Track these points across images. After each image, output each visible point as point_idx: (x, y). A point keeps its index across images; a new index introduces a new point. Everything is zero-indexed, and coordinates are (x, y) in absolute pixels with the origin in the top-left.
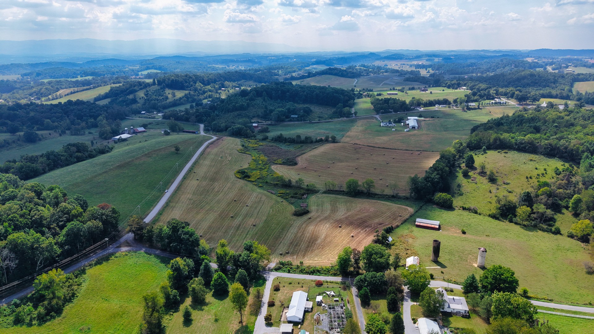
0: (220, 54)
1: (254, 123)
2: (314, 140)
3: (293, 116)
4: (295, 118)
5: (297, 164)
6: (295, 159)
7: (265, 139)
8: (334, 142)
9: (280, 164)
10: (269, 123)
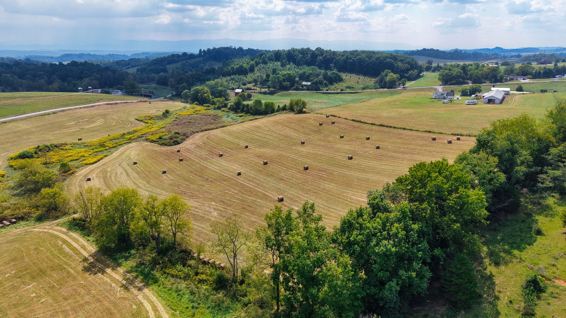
1: (238, 88)
2: (276, 108)
3: (304, 83)
4: (305, 85)
5: (179, 144)
6: (191, 135)
7: (223, 107)
8: (301, 112)
9: (153, 141)
10: (263, 90)
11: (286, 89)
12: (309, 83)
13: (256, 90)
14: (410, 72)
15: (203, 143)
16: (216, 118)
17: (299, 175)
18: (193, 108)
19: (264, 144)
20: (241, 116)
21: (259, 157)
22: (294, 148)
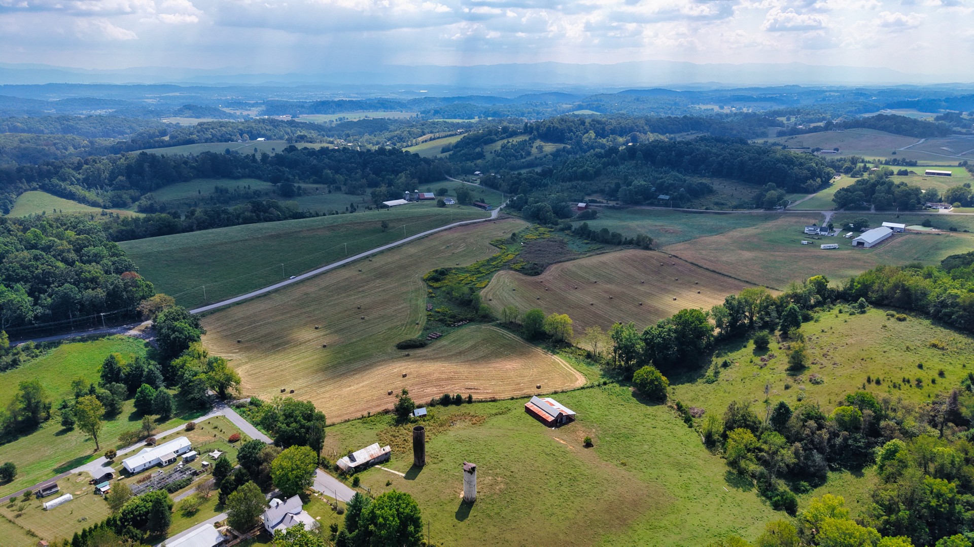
0: (740, 87)
1: (582, 202)
2: (623, 240)
3: (662, 197)
4: (663, 199)
5: (539, 274)
6: (547, 266)
7: (566, 229)
8: (647, 248)
9: (516, 270)
10: (612, 204)
11: (637, 203)
12: (667, 197)
13: (602, 203)
14: (809, 182)
15: (559, 275)
16: (562, 244)
17: (634, 309)
18: (536, 229)
19: (610, 281)
20: (587, 243)
21: (606, 292)
22: (634, 286)
